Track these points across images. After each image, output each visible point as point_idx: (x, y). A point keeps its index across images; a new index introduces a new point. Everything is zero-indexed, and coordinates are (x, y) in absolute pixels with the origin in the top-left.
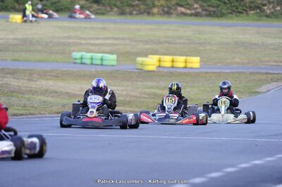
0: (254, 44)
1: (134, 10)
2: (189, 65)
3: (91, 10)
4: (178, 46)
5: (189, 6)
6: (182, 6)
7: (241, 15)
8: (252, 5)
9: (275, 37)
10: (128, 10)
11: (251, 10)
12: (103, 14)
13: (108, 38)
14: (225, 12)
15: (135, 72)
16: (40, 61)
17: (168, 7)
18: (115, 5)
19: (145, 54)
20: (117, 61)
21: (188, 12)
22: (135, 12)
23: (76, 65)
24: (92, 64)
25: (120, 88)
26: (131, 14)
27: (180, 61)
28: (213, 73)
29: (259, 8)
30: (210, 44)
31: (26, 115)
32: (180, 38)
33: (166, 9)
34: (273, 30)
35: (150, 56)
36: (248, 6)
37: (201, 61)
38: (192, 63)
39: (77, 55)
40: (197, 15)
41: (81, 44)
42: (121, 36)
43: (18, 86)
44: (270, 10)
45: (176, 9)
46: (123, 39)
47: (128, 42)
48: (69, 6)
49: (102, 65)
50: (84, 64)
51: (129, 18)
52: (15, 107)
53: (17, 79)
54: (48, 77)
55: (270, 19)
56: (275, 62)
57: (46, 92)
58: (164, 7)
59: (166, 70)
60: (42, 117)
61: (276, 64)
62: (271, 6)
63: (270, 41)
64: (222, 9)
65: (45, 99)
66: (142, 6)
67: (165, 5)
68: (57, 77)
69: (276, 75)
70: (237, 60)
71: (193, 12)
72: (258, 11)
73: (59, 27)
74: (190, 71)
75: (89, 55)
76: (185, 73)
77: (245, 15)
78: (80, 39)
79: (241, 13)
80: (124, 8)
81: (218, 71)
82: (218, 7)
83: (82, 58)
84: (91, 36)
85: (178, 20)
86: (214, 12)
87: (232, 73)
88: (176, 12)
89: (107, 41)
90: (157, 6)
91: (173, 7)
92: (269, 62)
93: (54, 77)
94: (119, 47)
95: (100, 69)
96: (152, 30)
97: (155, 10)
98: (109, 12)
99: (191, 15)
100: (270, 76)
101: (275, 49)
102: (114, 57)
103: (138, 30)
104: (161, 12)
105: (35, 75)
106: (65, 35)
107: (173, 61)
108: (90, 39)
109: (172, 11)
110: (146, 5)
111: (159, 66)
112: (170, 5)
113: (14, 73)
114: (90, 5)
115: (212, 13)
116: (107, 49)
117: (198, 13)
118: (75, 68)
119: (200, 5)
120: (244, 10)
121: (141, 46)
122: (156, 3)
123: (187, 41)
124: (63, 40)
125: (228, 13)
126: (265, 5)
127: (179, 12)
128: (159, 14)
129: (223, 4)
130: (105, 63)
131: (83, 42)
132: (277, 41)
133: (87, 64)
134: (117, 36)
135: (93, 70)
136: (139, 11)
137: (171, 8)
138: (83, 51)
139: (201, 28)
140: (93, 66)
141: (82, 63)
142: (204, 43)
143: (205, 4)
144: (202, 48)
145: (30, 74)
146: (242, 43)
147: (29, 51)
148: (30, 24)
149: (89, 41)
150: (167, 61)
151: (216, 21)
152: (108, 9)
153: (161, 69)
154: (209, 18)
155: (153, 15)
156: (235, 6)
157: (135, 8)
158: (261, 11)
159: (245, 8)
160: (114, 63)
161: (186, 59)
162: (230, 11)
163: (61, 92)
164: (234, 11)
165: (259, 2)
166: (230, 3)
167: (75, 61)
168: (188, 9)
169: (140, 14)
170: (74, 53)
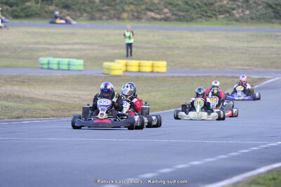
0: (222, 48)
1: (104, 15)
2: (156, 70)
4: (147, 51)
5: (159, 11)
6: (151, 11)
7: (211, 19)
8: (221, 9)
9: (243, 41)
10: (98, 15)
11: (220, 14)
13: (77, 43)
14: (195, 16)
15: (101, 77)
16: (7, 67)
17: (138, 12)
18: (84, 10)
19: (113, 59)
20: (84, 65)
21: (158, 16)
22: (104, 17)
23: (43, 71)
24: (59, 69)
25: (85, 93)
26: (101, 19)
27: (147, 66)
28: (179, 77)
29: (228, 12)
30: (178, 48)
32: (148, 42)
33: (135, 14)
34: (241, 34)
35: (117, 61)
36: (217, 10)
37: (168, 65)
38: (158, 67)
39: (44, 60)
40: (166, 19)
41: (49, 49)
42: (89, 41)
44: (239, 14)
45: (145, 14)
46: (92, 44)
47: (96, 47)
48: (39, 12)
49: (69, 70)
50: (51, 69)
51: (98, 23)
54: (15, 83)
55: (238, 23)
56: (242, 65)
58: (134, 12)
59: (133, 75)
61: (243, 68)
62: (240, 10)
63: (238, 45)
64: (191, 13)
65: (7, 104)
66: (112, 11)
67: (135, 10)
68: (24, 82)
70: (205, 64)
71: (163, 16)
72: (228, 15)
73: (28, 33)
74: (157, 75)
75: (56, 60)
76: (151, 77)
77: (214, 19)
78: (49, 44)
79: (211, 17)
80: (94, 13)
81: (185, 75)
82: (187, 11)
83: (49, 64)
84: (59, 41)
85: (148, 25)
86: (184, 17)
87: (198, 77)
88: (145, 17)
89: (76, 47)
90: (127, 11)
91: (143, 12)
92: (236, 66)
93: (21, 82)
94: (87, 52)
95: (67, 74)
97: (125, 15)
98: (79, 17)
99: (161, 20)
101: (243, 53)
102: (81, 62)
103: (107, 35)
104: (131, 17)
105: (2, 81)
106: (33, 41)
107: (139, 66)
108: (58, 44)
109: (142, 16)
110: (116, 10)
111: (126, 71)
112: (139, 10)
114: (61, 10)
115: (182, 17)
116: (75, 54)
117: (168, 17)
118: (42, 74)
119: (170, 10)
120: (213, 14)
121: (109, 51)
122: (126, 8)
123: (155, 46)
124: (31, 46)
125: (197, 18)
126: (234, 9)
127: (149, 17)
128: (129, 19)
129: (192, 9)
130: (72, 68)
131: (52, 47)
132: (245, 45)
133: (54, 70)
134: (85, 41)
135: (59, 75)
136: (109, 16)
137: (141, 13)
138: (51, 56)
139: (170, 33)
140: (60, 71)
141: (49, 68)
142: (172, 47)
143: (174, 9)
144: (169, 53)
146: (210, 47)
149: (57, 47)
150: (134, 65)
151: (185, 25)
152: (78, 14)
153: (128, 74)
154: (178, 22)
155: (123, 19)
156: (204, 10)
157: (105, 13)
158: (230, 15)
159: (214, 12)
160: (81, 68)
161: (153, 64)
162: (199, 15)
163: (24, 97)
164: (203, 15)
165: (228, 6)
166: (200, 7)
167: (42, 66)
168: (158, 13)
169: (110, 19)
170: (41, 59)
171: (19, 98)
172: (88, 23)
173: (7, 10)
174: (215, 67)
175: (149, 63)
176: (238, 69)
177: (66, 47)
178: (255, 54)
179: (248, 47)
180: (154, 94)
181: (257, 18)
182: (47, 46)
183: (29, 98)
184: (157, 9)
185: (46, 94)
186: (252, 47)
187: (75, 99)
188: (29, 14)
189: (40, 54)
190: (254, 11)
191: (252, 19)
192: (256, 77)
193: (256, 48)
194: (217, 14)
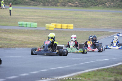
0: (99, 19)
1: (50, 4)
2: (69, 28)
3: (31, 4)
4: (66, 20)
5: (73, 3)
6: (70, 2)
7: (96, 7)
8: (100, 2)
11: (100, 5)
12: (36, 6)
13: (36, 16)
14: (89, 5)
15: (45, 31)
16: (4, 25)
17: (64, 3)
18: (41, 2)
19: (50, 23)
20: (38, 25)
21: (73, 5)
22: (50, 5)
25: (36, 37)
26: (48, 6)
28: (78, 31)
29: (103, 3)
30: (80, 19)
32: (67, 16)
33: (63, 4)
35: (52, 24)
36: (99, 2)
37: (74, 26)
40: (76, 6)
41: (24, 18)
42: (42, 15)
44: (108, 4)
45: (68, 4)
46: (43, 16)
47: (44, 18)
48: (21, 2)
49: (31, 27)
50: (23, 27)
54: (6, 32)
55: (108, 8)
59: (58, 30)
61: (107, 28)
62: (109, 3)
63: (106, 18)
64: (88, 4)
66: (53, 2)
68: (10, 32)
69: (105, 33)
70: (91, 26)
71: (75, 5)
72: (103, 5)
73: (16, 11)
74: (69, 30)
75: (25, 23)
76: (66, 31)
77: (97, 6)
78: (24, 16)
79: (96, 5)
82: (86, 3)
84: (29, 15)
85: (68, 8)
86: (84, 5)
87: (87, 31)
88: (67, 5)
89: (35, 17)
90: (59, 2)
91: (66, 3)
93: (9, 32)
94: (40, 20)
95: (30, 29)
97: (59, 4)
98: (38, 4)
99: (74, 6)
100: (103, 33)
101: (108, 21)
102: (36, 24)
103: (50, 12)
104: (61, 5)
106: (17, 14)
107: (61, 26)
109: (66, 5)
110: (55, 2)
111: (56, 28)
112: (65, 2)
114: (31, 1)
116: (35, 20)
117: (77, 5)
118: (18, 28)
119: (78, 2)
122: (59, 1)
123: (70, 18)
124: (16, 17)
125: (90, 6)
126: (106, 2)
127: (69, 5)
128: (60, 6)
130: (32, 26)
131: (25, 17)
132: (110, 18)
133: (25, 27)
134: (40, 15)
135: (26, 29)
138: (23, 21)
139: (78, 12)
140: (26, 28)
142: (77, 18)
143: (80, 2)
144: (76, 21)
148: (3, 9)
150: (59, 26)
151: (85, 9)
152: (38, 3)
154: (82, 8)
155: (58, 6)
156: (93, 2)
157: (50, 3)
158: (104, 5)
159: (97, 3)
160: (36, 26)
161: (67, 25)
162: (91, 5)
164: (93, 5)
165: (104, 1)
166: (91, 1)
167: (19, 25)
168: (73, 4)
169: (52, 5)
170: (19, 22)
171: (5, 39)
172: (42, 8)
173: (7, 1)
174: (95, 27)
175: (66, 25)
176: (105, 28)
177: (31, 17)
178: (113, 22)
179: (111, 19)
180: (66, 38)
181: (116, 6)
182: (23, 17)
184: (73, 2)
186: (112, 19)
187: (30, 40)
188: (16, 3)
189: (19, 20)
190: (115, 3)
191: (114, 6)
192: (112, 32)
193: (114, 19)
194: (99, 4)
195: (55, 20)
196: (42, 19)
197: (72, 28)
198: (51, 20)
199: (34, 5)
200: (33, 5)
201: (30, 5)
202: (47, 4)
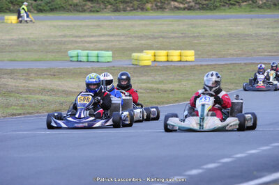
0: (248, 35)
1: (128, 6)
2: (184, 59)
3: (85, 8)
4: (172, 40)
5: (182, 1)
6: (175, 1)
7: (234, 7)
9: (268, 28)
11: (243, 2)
12: (98, 11)
13: (103, 35)
14: (218, 5)
15: (130, 68)
16: (36, 61)
19: (140, 49)
20: (113, 57)
21: (182, 6)
22: (128, 9)
23: (73, 63)
24: (88, 61)
26: (125, 10)
27: (175, 55)
28: (208, 65)
30: (204, 36)
31: (24, 114)
32: (174, 32)
33: (159, 4)
34: (266, 20)
35: (145, 51)
37: (196, 54)
38: (186, 56)
40: (190, 8)
41: (76, 42)
42: (116, 33)
43: (15, 86)
44: (261, 1)
45: (169, 3)
46: (118, 35)
47: (122, 38)
48: (64, 5)
49: (98, 62)
50: (80, 61)
51: (122, 14)
52: (13, 107)
53: (14, 79)
54: (45, 76)
55: (262, 10)
56: (269, 52)
57: (43, 91)
58: (158, 2)
59: (162, 65)
60: (40, 116)
61: (270, 54)
63: (263, 31)
64: (215, 2)
65: (43, 97)
66: (135, 2)
68: (54, 75)
70: (232, 52)
71: (186, 5)
72: (250, 2)
73: (54, 27)
74: (186, 64)
75: (85, 53)
76: (180, 66)
77: (237, 6)
78: (76, 37)
80: (118, 5)
81: (213, 63)
83: (78, 56)
84: (86, 34)
85: (172, 14)
86: (207, 5)
87: (227, 64)
88: (169, 6)
89: (102, 39)
90: (151, 1)
91: (166, 2)
92: (262, 52)
93: (51, 75)
94: (114, 43)
95: (96, 66)
96: (145, 25)
97: (149, 6)
98: (103, 9)
99: (184, 9)
101: (268, 40)
102: (110, 53)
103: (132, 26)
104: (154, 7)
105: (32, 75)
106: (59, 34)
107: (168, 56)
109: (165, 6)
111: (155, 61)
113: (11, 73)
114: (84, 3)
115: (205, 6)
116: (103, 46)
117: (192, 7)
118: (71, 66)
120: (237, 2)
121: (136, 42)
123: (181, 35)
124: (58, 39)
125: (221, 5)
127: (173, 6)
128: (152, 9)
130: (100, 59)
131: (79, 40)
132: (271, 31)
133: (84, 62)
134: (112, 33)
136: (133, 7)
137: (164, 3)
138: (79, 49)
139: (194, 21)
140: (88, 63)
141: (78, 61)
142: (198, 36)
144: (196, 42)
145: (27, 74)
146: (236, 35)
147: (26, 51)
148: (26, 24)
149: (83, 39)
150: (162, 55)
151: (209, 14)
152: (102, 6)
153: (157, 64)
154: (202, 11)
155: (147, 10)
157: (129, 4)
158: (253, 2)
160: (110, 59)
161: (180, 53)
162: (223, 3)
163: (58, 91)
164: (226, 3)
167: (71, 59)
168: (182, 3)
169: (134, 10)
170: (69, 52)
171: (53, 92)
172: (113, 15)
173: (32, 4)
174: (242, 55)
175: (177, 52)
176: (265, 56)
177: (92, 39)
179: (273, 33)
180: (184, 83)
182: (74, 39)
183: (63, 91)
185: (78, 86)
186: (277, 33)
189: (69, 46)
191: (275, 5)
194: (241, 1)
195: (149, 42)
196: (119, 41)
197: (192, 58)
198: (141, 44)
199: (94, 11)
200: (91, 11)
201: (84, 11)
202: (121, 7)
